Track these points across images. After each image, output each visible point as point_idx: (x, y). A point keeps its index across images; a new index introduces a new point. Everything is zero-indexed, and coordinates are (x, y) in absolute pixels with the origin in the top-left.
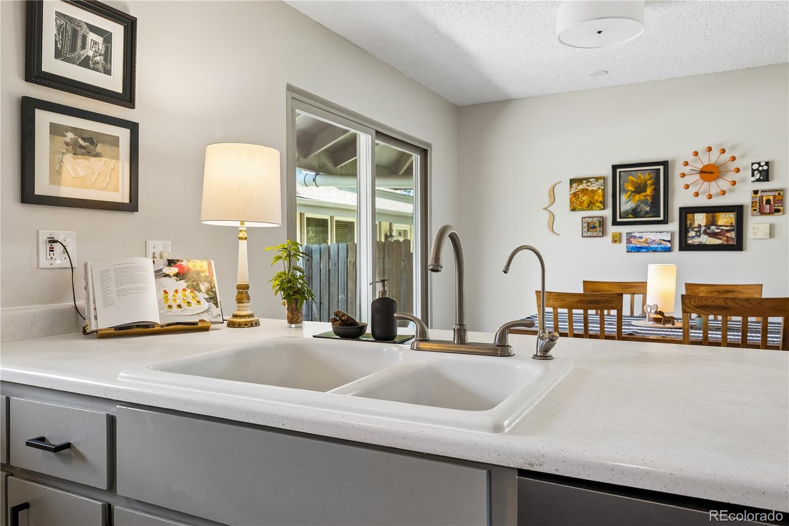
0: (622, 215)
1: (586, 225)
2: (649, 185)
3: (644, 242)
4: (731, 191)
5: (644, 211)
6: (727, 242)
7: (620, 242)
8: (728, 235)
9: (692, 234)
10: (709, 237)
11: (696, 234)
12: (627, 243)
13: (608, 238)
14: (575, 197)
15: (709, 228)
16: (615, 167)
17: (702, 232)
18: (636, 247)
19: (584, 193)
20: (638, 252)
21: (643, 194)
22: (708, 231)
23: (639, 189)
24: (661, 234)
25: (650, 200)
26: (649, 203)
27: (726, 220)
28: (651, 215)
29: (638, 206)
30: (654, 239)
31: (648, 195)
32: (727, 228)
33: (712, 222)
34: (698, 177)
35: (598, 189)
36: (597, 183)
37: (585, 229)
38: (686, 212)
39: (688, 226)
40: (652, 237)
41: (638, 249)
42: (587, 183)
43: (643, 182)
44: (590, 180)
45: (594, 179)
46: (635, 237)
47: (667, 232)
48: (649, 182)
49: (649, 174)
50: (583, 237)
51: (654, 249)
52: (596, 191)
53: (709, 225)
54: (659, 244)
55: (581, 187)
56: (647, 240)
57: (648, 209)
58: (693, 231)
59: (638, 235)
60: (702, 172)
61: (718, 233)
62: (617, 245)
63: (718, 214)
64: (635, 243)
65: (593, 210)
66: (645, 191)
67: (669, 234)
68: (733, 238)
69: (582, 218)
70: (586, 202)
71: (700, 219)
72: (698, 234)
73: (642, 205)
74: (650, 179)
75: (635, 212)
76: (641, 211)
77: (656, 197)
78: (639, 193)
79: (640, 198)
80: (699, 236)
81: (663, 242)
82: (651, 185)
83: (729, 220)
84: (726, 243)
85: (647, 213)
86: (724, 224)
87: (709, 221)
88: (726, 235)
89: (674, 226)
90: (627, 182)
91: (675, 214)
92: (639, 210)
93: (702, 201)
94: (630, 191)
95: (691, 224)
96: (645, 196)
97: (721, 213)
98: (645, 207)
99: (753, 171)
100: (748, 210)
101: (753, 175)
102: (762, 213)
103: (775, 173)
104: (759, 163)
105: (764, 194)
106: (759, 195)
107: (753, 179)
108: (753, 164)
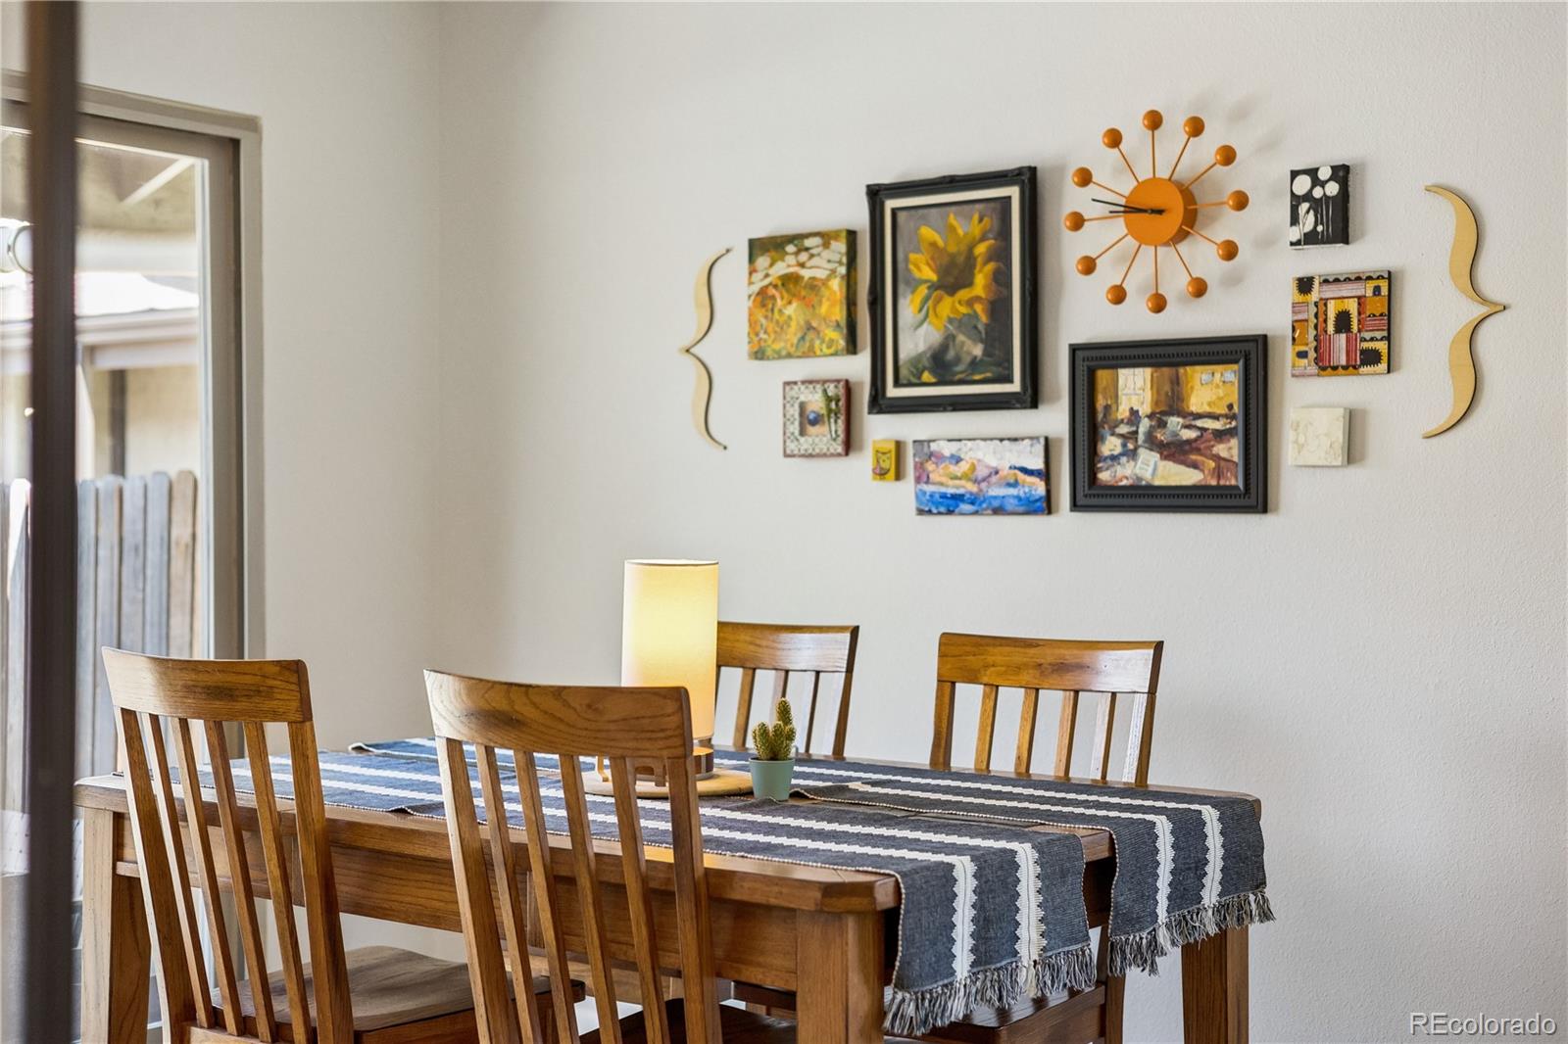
0: (904, 372)
1: (795, 411)
2: (980, 261)
3: (965, 477)
4: (1233, 281)
5: (967, 359)
6: (1219, 478)
7: (898, 476)
8: (1221, 449)
9: (1110, 445)
10: (1165, 458)
11: (1124, 445)
12: (918, 480)
13: (862, 463)
14: (763, 305)
15: (1162, 424)
16: (877, 194)
17: (1141, 437)
18: (944, 496)
19: (788, 291)
20: (950, 512)
21: (964, 294)
22: (1160, 436)
23: (953, 276)
24: (1015, 446)
25: (984, 319)
26: (981, 327)
27: (1213, 390)
28: (989, 375)
29: (949, 340)
30: (994, 463)
31: (978, 299)
32: (1217, 425)
33: (1171, 403)
34: (1119, 226)
35: (829, 278)
36: (826, 254)
37: (795, 428)
38: (1089, 363)
39: (1100, 416)
40: (990, 456)
41: (949, 504)
42: (797, 253)
43: (963, 247)
44: (808, 243)
45: (818, 240)
46: (939, 458)
47: (1031, 438)
48: (981, 249)
49: (981, 220)
50: (786, 455)
51: (996, 504)
52: (825, 282)
53: (1164, 413)
54: (1009, 485)
55: (781, 268)
56: (973, 468)
57: (978, 350)
58: (1113, 434)
59: (947, 449)
60: (1130, 209)
61: (1189, 442)
62: (889, 486)
63: (1188, 368)
64: (944, 480)
65: (815, 356)
66: (968, 283)
67: (1040, 448)
68: (1236, 464)
69: (787, 384)
70: (793, 324)
71: (1134, 389)
72: (1131, 446)
73: (961, 338)
74: (983, 239)
75: (940, 364)
76: (958, 360)
77: (999, 308)
78: (952, 290)
79: (954, 309)
80: (1132, 454)
81: (1021, 476)
82: (985, 263)
83: (1221, 393)
84: (1214, 483)
85: (975, 364)
86: (1207, 409)
87: (1163, 398)
88: (1215, 450)
89: (1054, 419)
90: (918, 250)
91: (1058, 371)
92: (951, 354)
93: (1135, 323)
94: (926, 281)
95: (1107, 408)
96: (970, 303)
97: (1198, 368)
98: (968, 342)
99: (1296, 200)
100: (1284, 359)
101: (1295, 220)
102: (1325, 366)
103: (1374, 205)
104: (1313, 173)
105: (1330, 292)
106: (1314, 296)
107: (1295, 233)
108: (1294, 174)
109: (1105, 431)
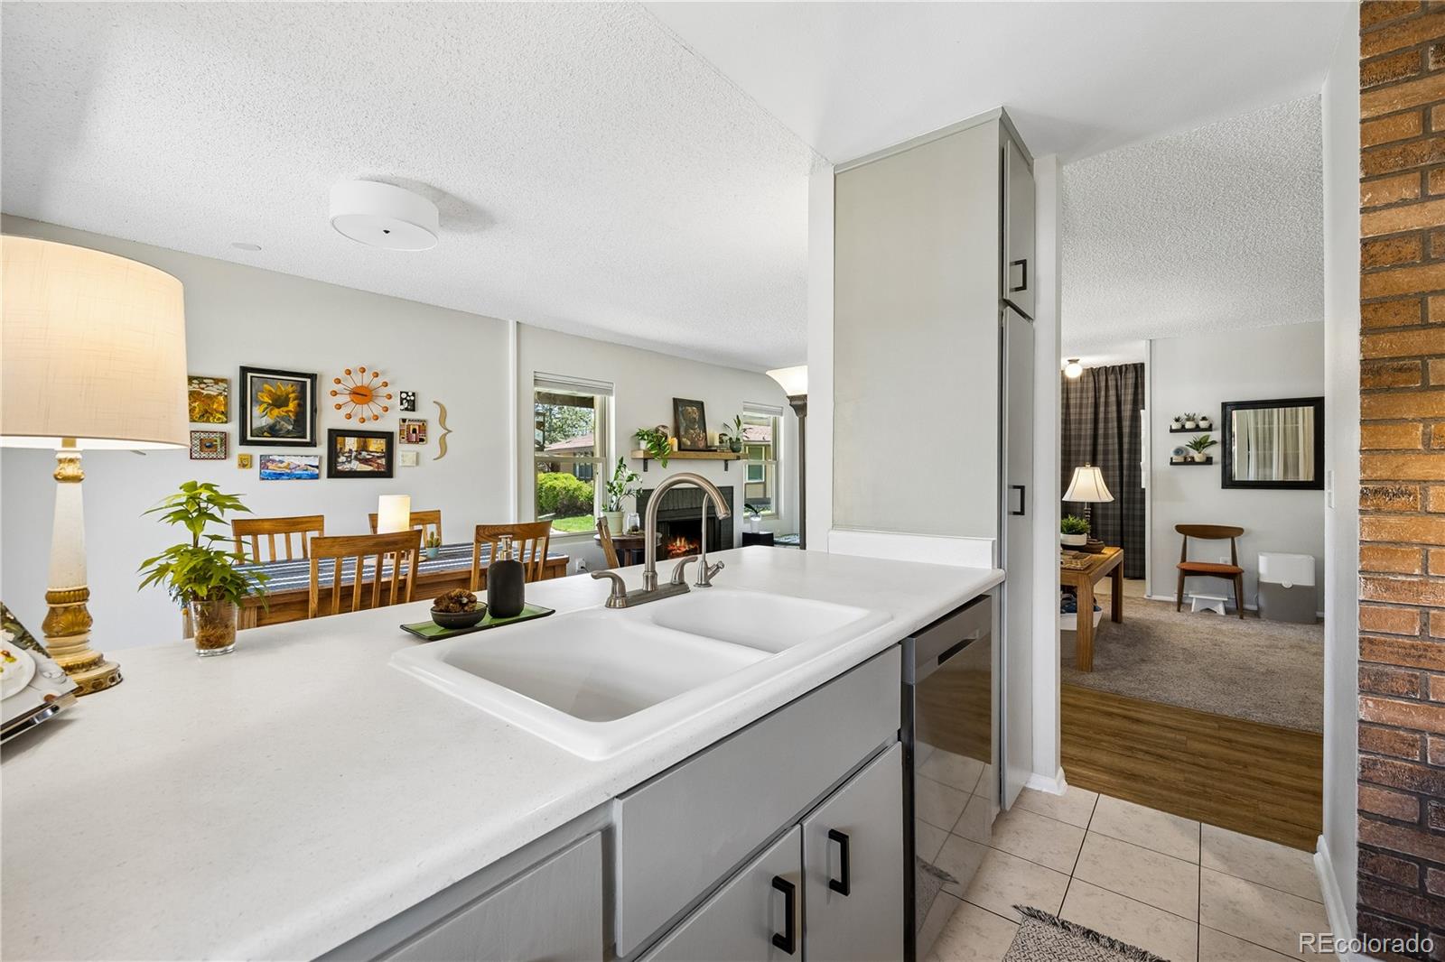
0: (254, 432)
1: (197, 442)
2: (291, 399)
3: (286, 467)
4: (384, 417)
5: (285, 430)
6: (378, 469)
7: (251, 466)
8: (379, 461)
9: (342, 459)
10: (360, 463)
11: (347, 459)
12: (261, 468)
13: (233, 462)
15: (360, 454)
16: (244, 370)
17: (353, 457)
18: (275, 474)
19: (194, 397)
20: (277, 479)
21: (285, 409)
22: (359, 457)
23: (279, 402)
24: (307, 458)
25: (293, 418)
26: (291, 420)
27: (376, 445)
28: (295, 435)
29: (277, 422)
30: (298, 463)
31: (291, 411)
32: (378, 455)
33: (364, 448)
34: (348, 398)
35: (217, 395)
36: (216, 386)
37: (198, 448)
38: (335, 435)
39: (338, 450)
40: (296, 461)
41: (278, 476)
42: (199, 384)
43: (284, 394)
44: (205, 381)
45: (212, 381)
46: (273, 461)
47: (313, 456)
48: (292, 396)
49: (292, 386)
50: (191, 458)
51: (298, 476)
52: (216, 397)
53: (361, 450)
54: (304, 470)
56: (289, 464)
57: (290, 427)
58: (343, 456)
59: (277, 458)
60: (354, 393)
61: (368, 459)
62: (246, 470)
63: (369, 439)
64: (272, 468)
65: (210, 422)
66: (286, 405)
67: (317, 459)
68: (383, 465)
69: (192, 432)
70: (197, 410)
71: (351, 443)
72: (349, 459)
73: (282, 423)
74: (293, 392)
75: (272, 430)
76: (281, 430)
77: (300, 414)
78: (278, 407)
79: (279, 413)
80: (350, 462)
81: (308, 467)
82: (294, 400)
83: (379, 446)
84: (376, 470)
85: (288, 432)
86: (375, 450)
87: (360, 446)
88: (377, 461)
89: (322, 450)
90: (262, 392)
91: (323, 437)
92: (278, 427)
93: (354, 425)
94: (266, 403)
95: (341, 448)
96: (287, 412)
97: (372, 439)
98: (286, 425)
99: (402, 399)
100: (397, 438)
101: (402, 404)
102: (409, 441)
103: (420, 404)
104: (407, 393)
105: (410, 423)
106: (407, 423)
107: (402, 407)
108: (401, 393)
109: (340, 455)
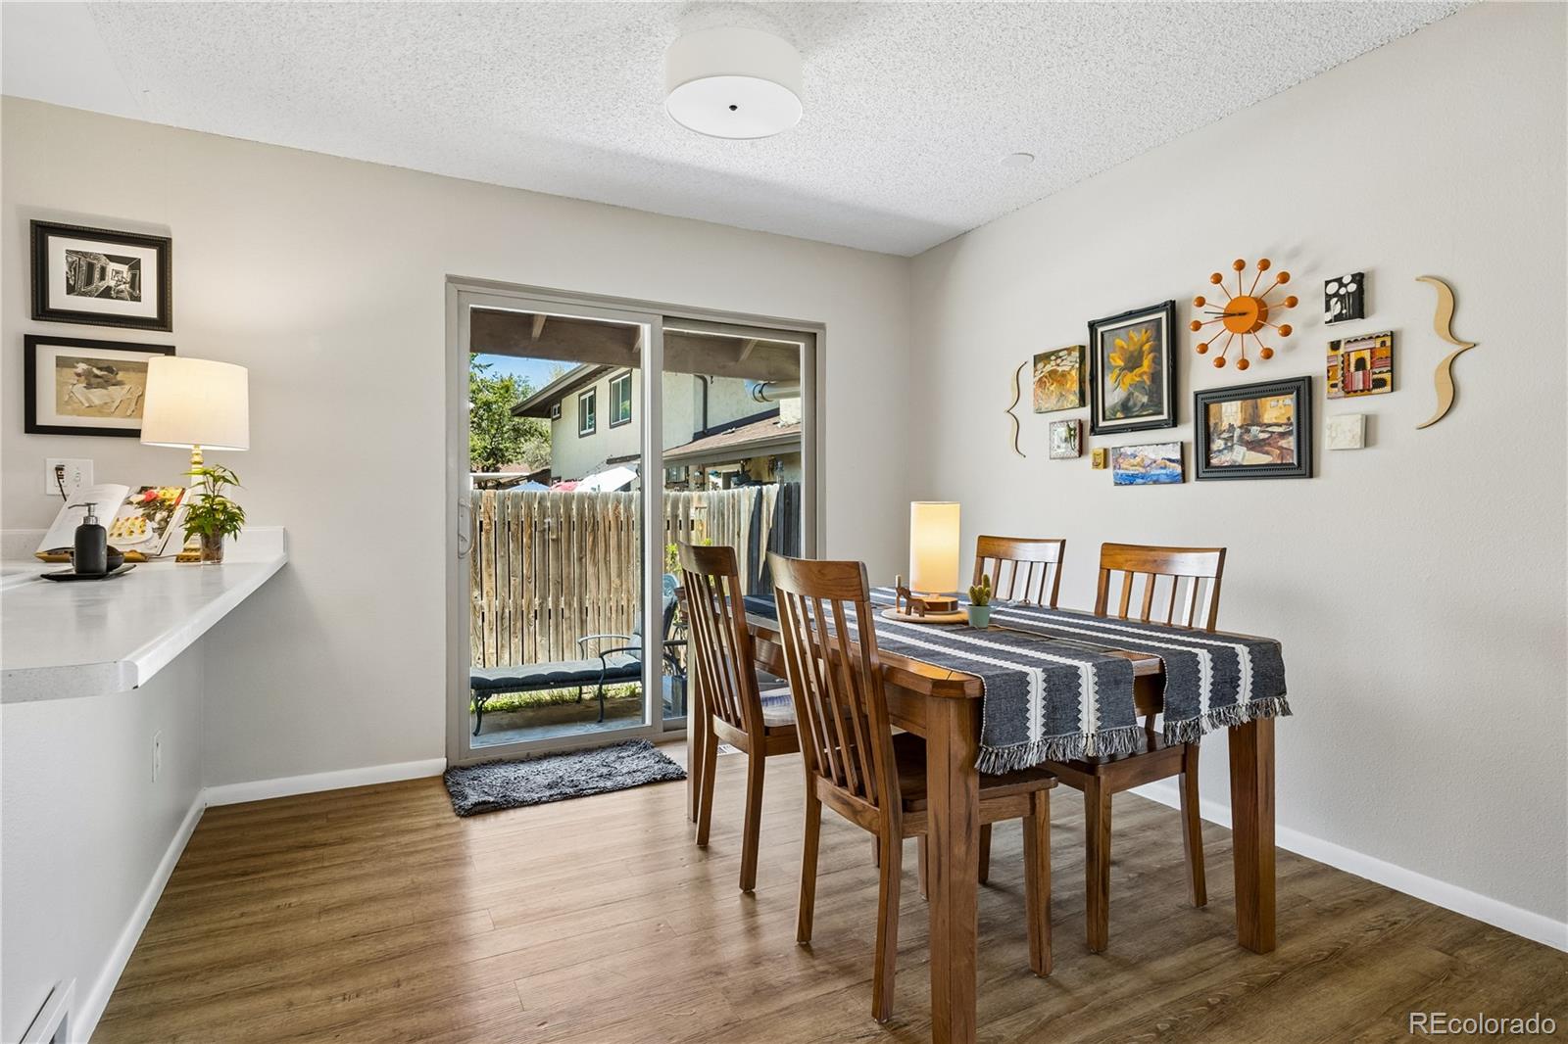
0: (1107, 413)
1: (1055, 437)
2: (1146, 353)
3: (1138, 465)
4: (1290, 348)
5: (1139, 404)
6: (1282, 459)
7: (1105, 467)
8: (1283, 443)
9: (1218, 444)
10: (1249, 449)
11: (1226, 444)
12: (1115, 467)
13: (1088, 460)
14: (1040, 387)
15: (1248, 431)
16: (1093, 326)
17: (1235, 439)
18: (1128, 476)
19: (1052, 379)
20: (1131, 484)
21: (1138, 371)
22: (1246, 437)
23: (1133, 362)
24: (1164, 447)
25: (1148, 383)
26: (1146, 387)
27: (1278, 410)
28: (1151, 411)
29: (1130, 394)
30: (1153, 457)
31: (1145, 373)
32: (1281, 430)
33: (1253, 419)
34: (1221, 325)
35: (1071, 370)
36: (1069, 359)
37: (1055, 445)
38: (1208, 400)
39: (1212, 429)
40: (1152, 454)
41: (1130, 480)
42: (1055, 360)
43: (1137, 347)
44: (1061, 354)
45: (1066, 352)
46: (1126, 455)
47: (1173, 443)
48: (1146, 347)
49: (1146, 332)
50: (1051, 458)
51: (1155, 478)
52: (1069, 372)
53: (1248, 425)
54: (1161, 468)
55: (1049, 368)
56: (1143, 460)
57: (1145, 399)
58: (1219, 438)
59: (1129, 451)
60: (1227, 315)
61: (1264, 440)
62: (1101, 472)
63: (1263, 399)
64: (1128, 467)
65: (1065, 409)
66: (1141, 366)
67: (1178, 448)
68: (1292, 451)
69: (1051, 424)
70: (1054, 395)
71: (1231, 413)
72: (1229, 444)
73: (1136, 394)
74: (1147, 342)
75: (1126, 408)
76: (1135, 405)
77: (1156, 377)
78: (1131, 369)
79: (1133, 380)
80: (1231, 448)
81: (1168, 463)
82: (1149, 354)
83: (1283, 412)
84: (1279, 462)
85: (1143, 406)
86: (1274, 421)
87: (1248, 416)
88: (1280, 444)
89: (1186, 432)
90: (1114, 352)
91: (1188, 406)
92: (1131, 403)
93: (1232, 377)
94: (1117, 367)
95: (1216, 424)
96: (1141, 375)
97: (1268, 398)
98: (1140, 396)
99: (1329, 297)
100: (1323, 389)
101: (1328, 309)
102: (1349, 391)
103: (1377, 295)
104: (1339, 280)
105: (1351, 347)
106: (1342, 351)
107: (1329, 316)
108: (1327, 283)
109: (1214, 437)
